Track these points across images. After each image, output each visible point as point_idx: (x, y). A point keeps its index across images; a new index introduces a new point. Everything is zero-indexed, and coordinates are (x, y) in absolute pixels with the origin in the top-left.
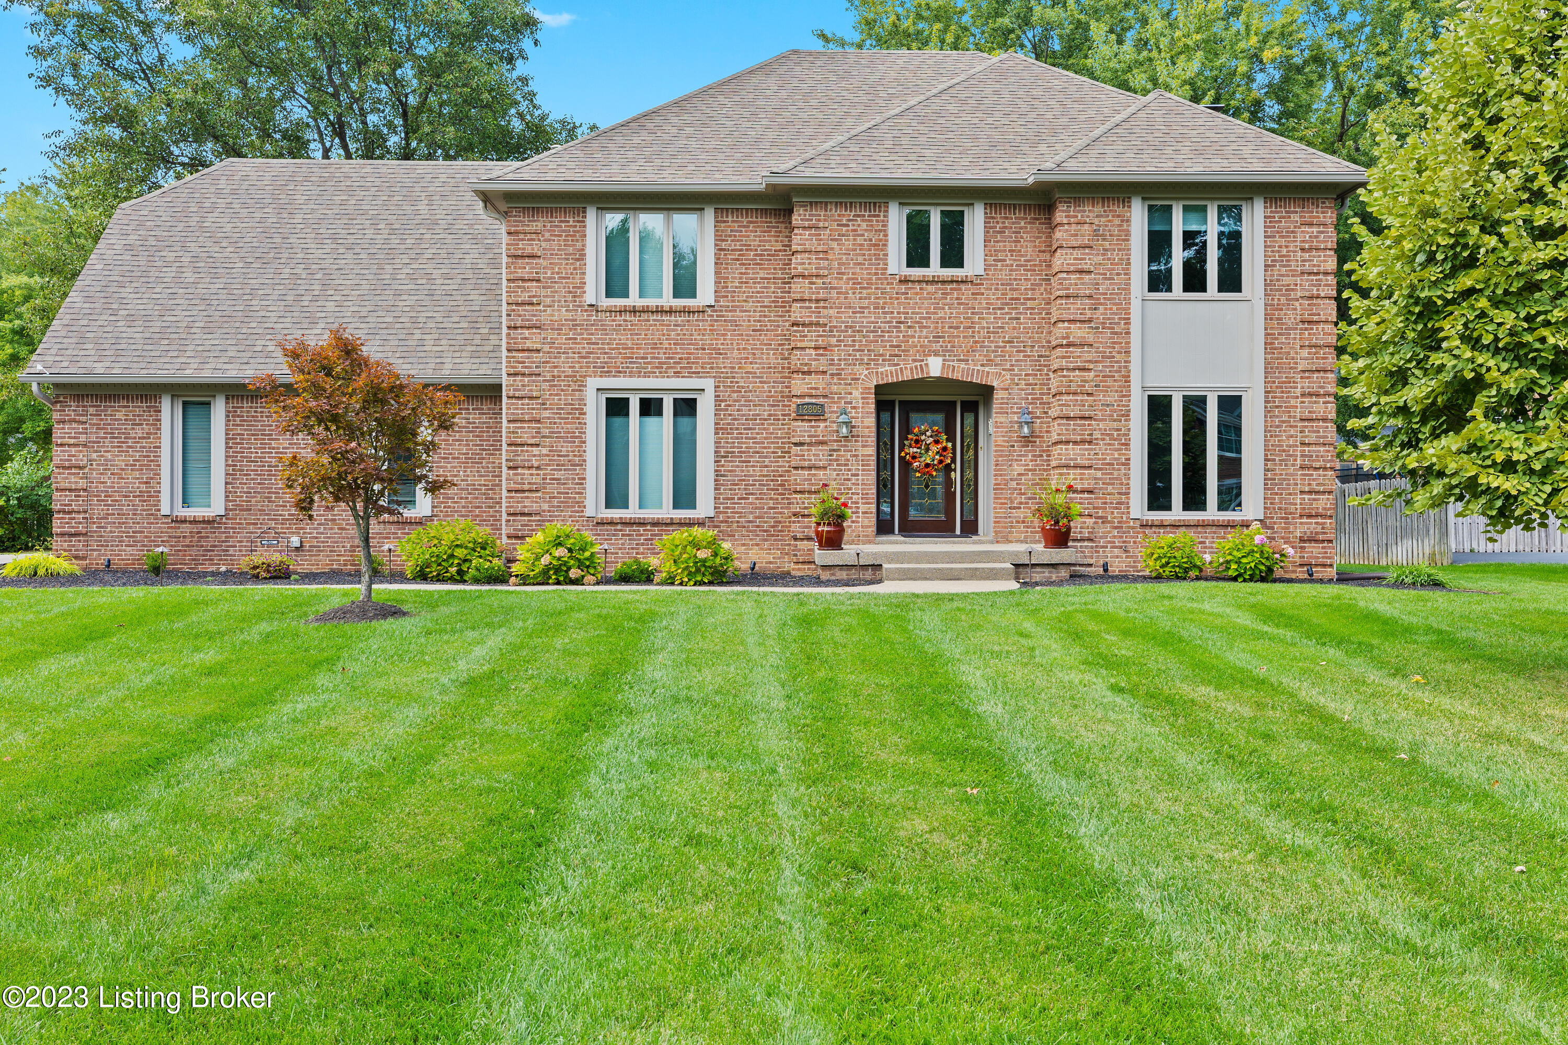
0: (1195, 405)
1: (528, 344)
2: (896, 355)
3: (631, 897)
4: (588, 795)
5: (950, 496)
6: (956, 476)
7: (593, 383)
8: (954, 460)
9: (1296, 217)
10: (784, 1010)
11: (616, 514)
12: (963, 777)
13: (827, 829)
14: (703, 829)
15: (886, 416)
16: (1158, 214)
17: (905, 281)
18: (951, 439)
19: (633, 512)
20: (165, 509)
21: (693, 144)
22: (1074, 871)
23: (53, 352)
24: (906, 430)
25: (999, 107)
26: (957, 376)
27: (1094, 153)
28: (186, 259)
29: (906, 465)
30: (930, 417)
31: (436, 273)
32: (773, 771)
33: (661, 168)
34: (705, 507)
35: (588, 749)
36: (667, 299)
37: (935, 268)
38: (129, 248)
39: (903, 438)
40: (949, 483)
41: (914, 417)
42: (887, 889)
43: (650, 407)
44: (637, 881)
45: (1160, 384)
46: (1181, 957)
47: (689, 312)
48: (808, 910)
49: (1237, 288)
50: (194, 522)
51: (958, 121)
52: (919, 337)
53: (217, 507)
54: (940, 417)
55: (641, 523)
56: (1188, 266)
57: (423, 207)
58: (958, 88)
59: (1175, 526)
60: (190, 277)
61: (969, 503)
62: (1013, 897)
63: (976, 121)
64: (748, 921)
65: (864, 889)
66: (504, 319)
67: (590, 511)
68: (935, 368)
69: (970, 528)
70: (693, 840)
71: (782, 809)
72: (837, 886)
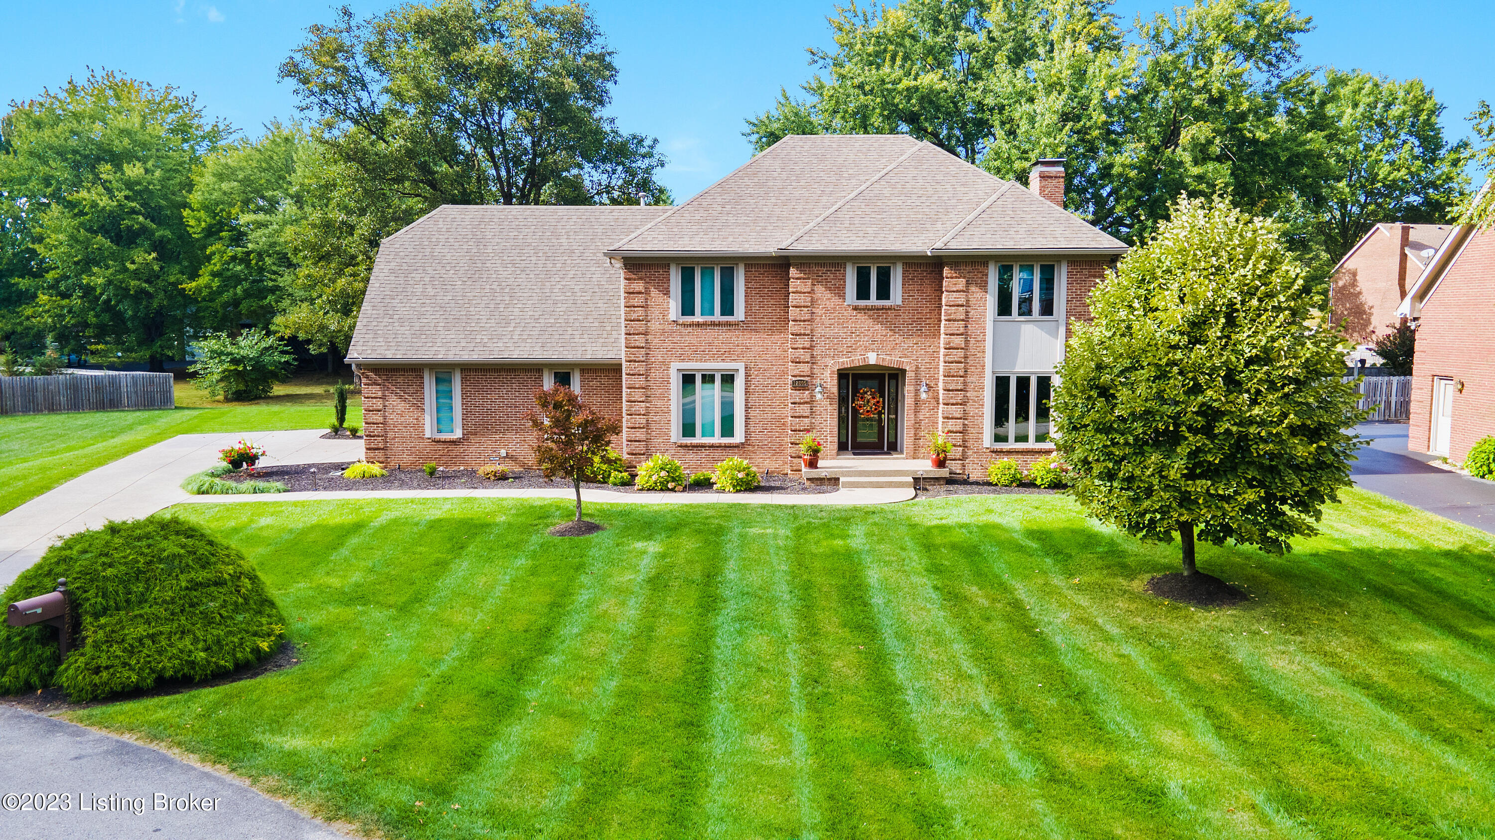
0: (1023, 382)
1: (638, 344)
2: (851, 350)
3: (744, 692)
4: (718, 648)
5: (881, 429)
6: (885, 417)
7: (675, 366)
8: (884, 408)
9: (1086, 272)
10: (794, 730)
11: (689, 441)
12: (859, 641)
13: (807, 665)
14: (762, 664)
15: (844, 381)
16: (1006, 271)
17: (856, 308)
18: (882, 396)
19: (698, 440)
20: (428, 434)
21: (731, 219)
22: (890, 684)
23: (361, 343)
24: (856, 391)
25: (915, 191)
26: (886, 364)
27: (967, 233)
28: (427, 279)
29: (855, 411)
30: (870, 382)
31: (577, 289)
32: (786, 637)
33: (713, 239)
34: (739, 437)
35: (712, 623)
36: (717, 317)
37: (873, 301)
38: (392, 271)
39: (854, 395)
40: (880, 420)
41: (860, 382)
42: (825, 690)
43: (708, 379)
44: (743, 687)
45: (1003, 372)
46: (913, 716)
47: (728, 324)
48: (800, 698)
49: (1050, 313)
50: (445, 442)
51: (890, 203)
52: (864, 341)
53: (458, 434)
54: (875, 383)
55: (703, 446)
56: (1022, 301)
57: (563, 240)
58: (891, 174)
59: (1009, 452)
60: (431, 291)
61: (892, 432)
62: (866, 694)
63: (900, 203)
64: (781, 701)
65: (819, 690)
66: (623, 328)
67: (673, 439)
68: (872, 359)
69: (893, 448)
70: (760, 669)
71: (790, 655)
72: (810, 689)
